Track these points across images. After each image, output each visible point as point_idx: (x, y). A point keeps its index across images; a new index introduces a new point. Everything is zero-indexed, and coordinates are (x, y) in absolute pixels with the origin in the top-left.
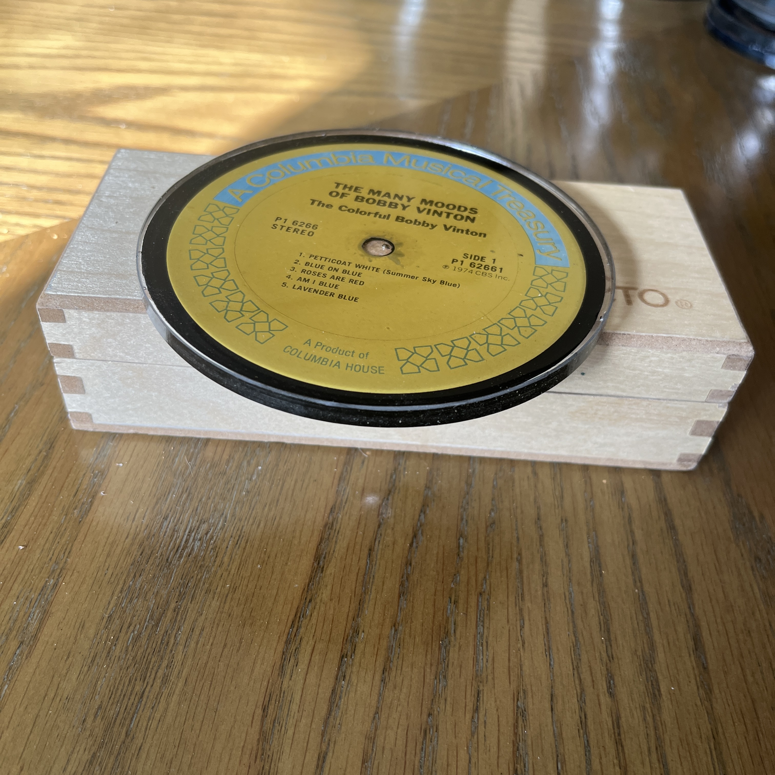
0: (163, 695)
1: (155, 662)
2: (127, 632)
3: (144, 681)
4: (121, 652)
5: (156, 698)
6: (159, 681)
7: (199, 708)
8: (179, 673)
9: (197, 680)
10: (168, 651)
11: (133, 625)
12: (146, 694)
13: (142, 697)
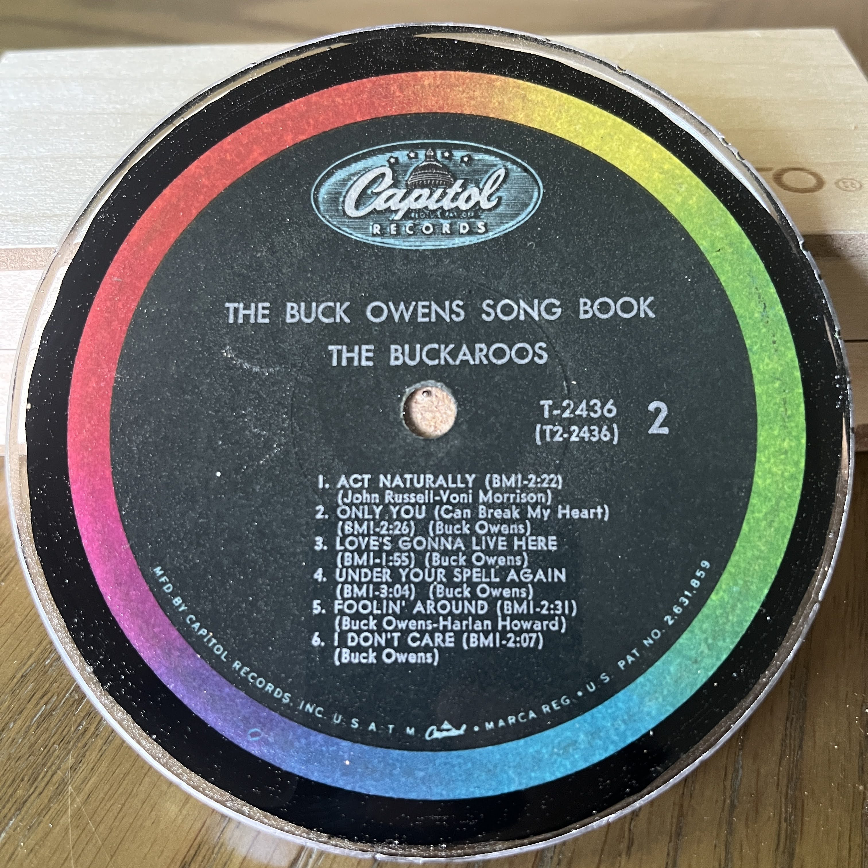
0: (50, 812)
1: (58, 757)
2: (37, 704)
3: (33, 784)
4: (18, 733)
5: (39, 815)
6: (51, 788)
7: (91, 845)
8: (84, 781)
9: (103, 799)
10: (80, 745)
11: (49, 695)
12: (28, 804)
13: (20, 809)
